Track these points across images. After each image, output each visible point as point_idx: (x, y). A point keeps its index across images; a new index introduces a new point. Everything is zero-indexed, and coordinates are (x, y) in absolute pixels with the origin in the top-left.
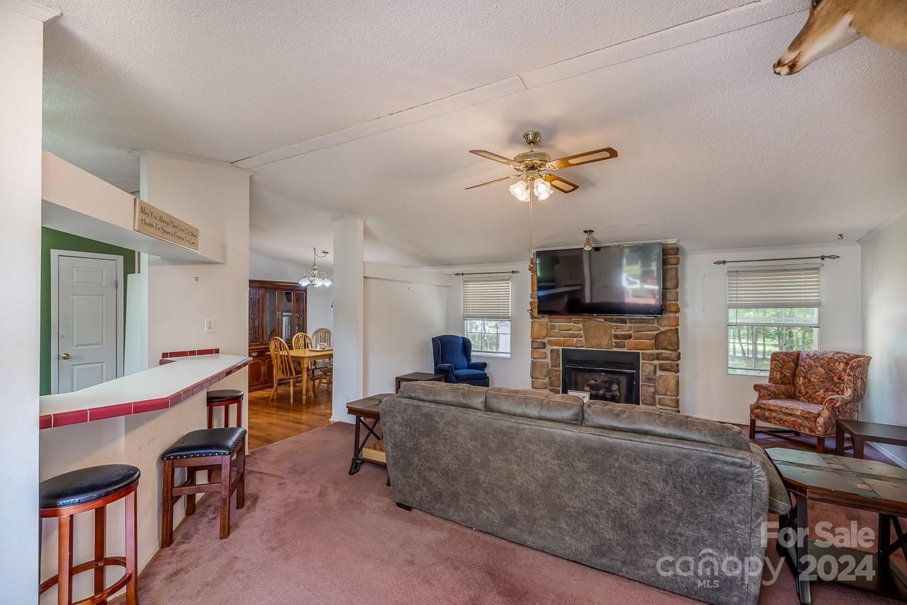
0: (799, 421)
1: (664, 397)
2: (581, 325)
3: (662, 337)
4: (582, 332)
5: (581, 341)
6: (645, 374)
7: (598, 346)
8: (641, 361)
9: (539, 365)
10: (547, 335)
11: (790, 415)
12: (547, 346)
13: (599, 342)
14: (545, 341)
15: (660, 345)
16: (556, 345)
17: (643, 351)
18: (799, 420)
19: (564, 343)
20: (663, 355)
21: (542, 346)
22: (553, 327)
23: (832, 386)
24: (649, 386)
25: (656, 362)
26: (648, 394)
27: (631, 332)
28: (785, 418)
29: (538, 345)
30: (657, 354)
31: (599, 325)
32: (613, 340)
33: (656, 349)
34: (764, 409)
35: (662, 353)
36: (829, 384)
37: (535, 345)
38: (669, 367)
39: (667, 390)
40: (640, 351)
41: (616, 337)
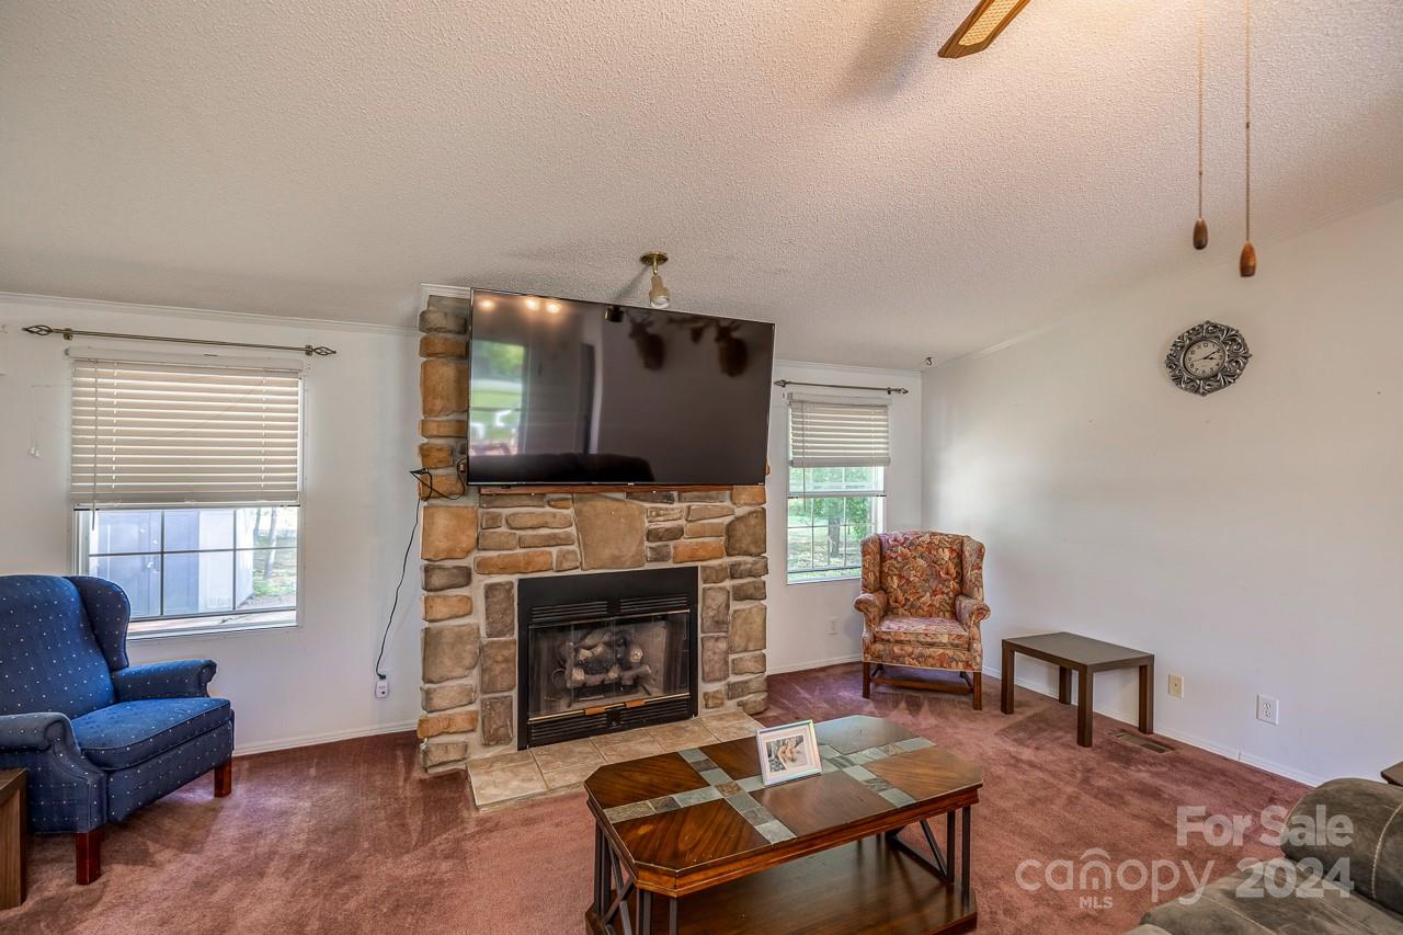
0: (950, 653)
1: (741, 655)
2: (570, 512)
3: (741, 528)
4: (573, 530)
5: (573, 552)
6: (711, 614)
7: (616, 560)
8: (701, 585)
9: (448, 638)
10: (478, 546)
11: (932, 645)
12: (476, 577)
13: (617, 553)
14: (469, 562)
15: (737, 545)
16: (503, 570)
17: (704, 563)
18: (947, 652)
19: (528, 563)
20: (742, 567)
21: (462, 580)
22: (494, 522)
23: (940, 586)
24: (717, 639)
25: (728, 584)
26: (716, 658)
27: (682, 522)
28: (928, 651)
29: (442, 576)
30: (733, 566)
31: (617, 510)
32: (646, 543)
33: (729, 555)
34: (888, 641)
35: (739, 564)
36: (936, 582)
37: (437, 580)
38: (752, 591)
39: (748, 641)
40: (699, 564)
41: (652, 535)
